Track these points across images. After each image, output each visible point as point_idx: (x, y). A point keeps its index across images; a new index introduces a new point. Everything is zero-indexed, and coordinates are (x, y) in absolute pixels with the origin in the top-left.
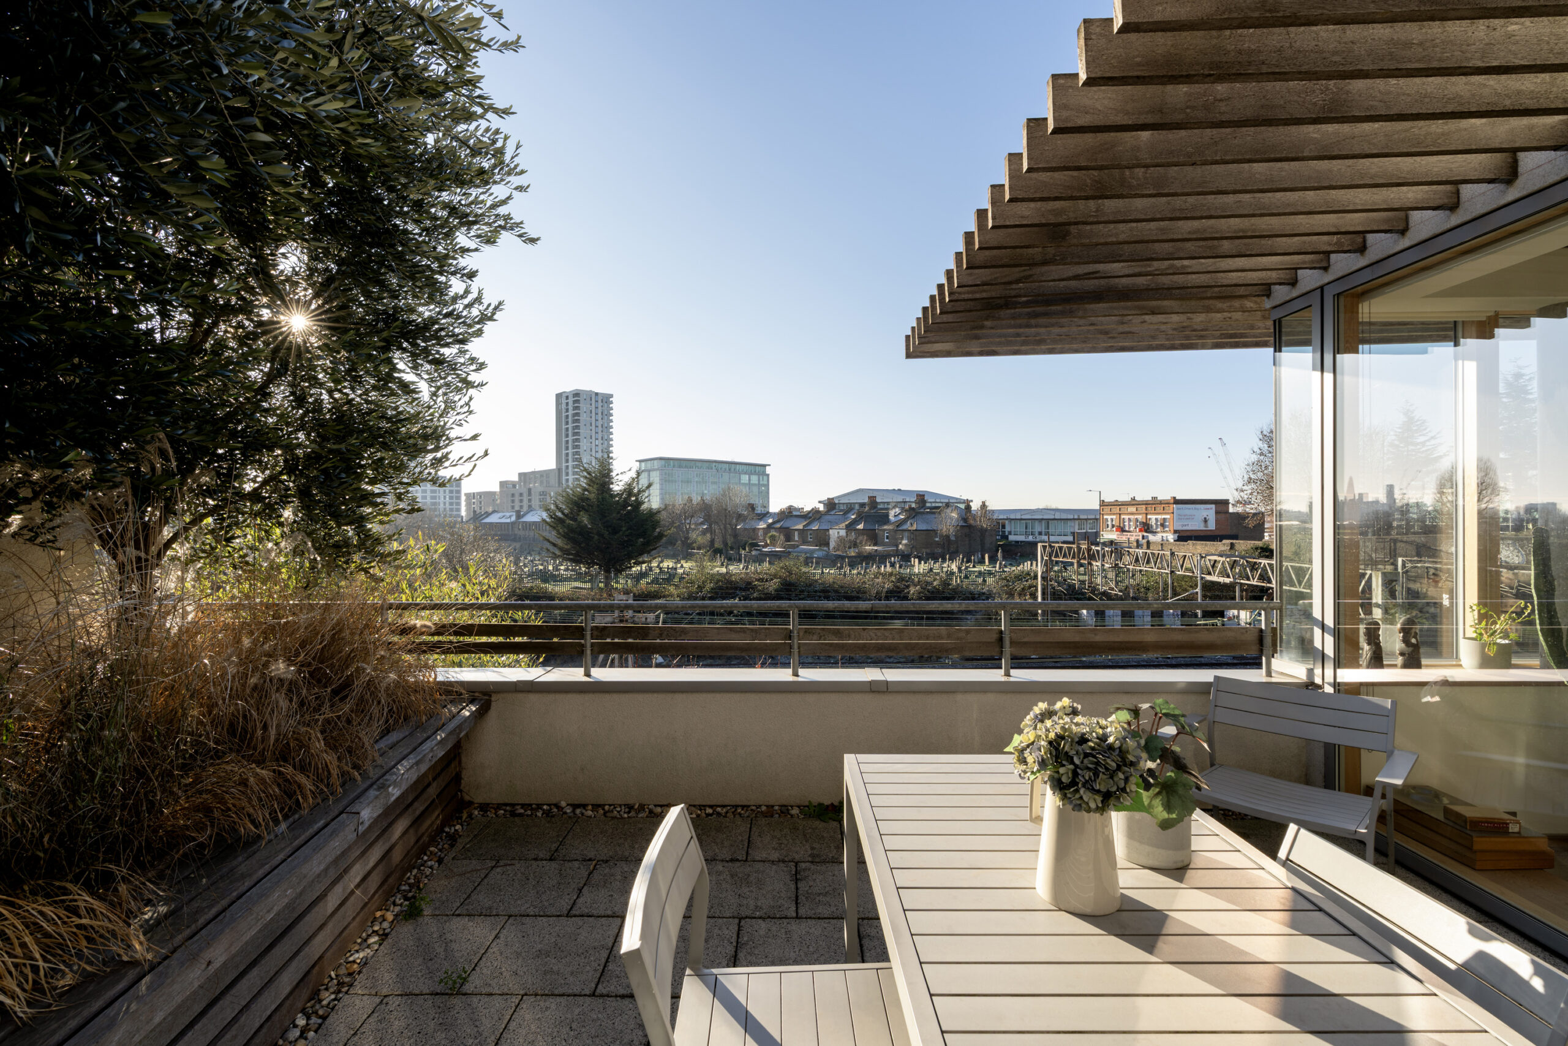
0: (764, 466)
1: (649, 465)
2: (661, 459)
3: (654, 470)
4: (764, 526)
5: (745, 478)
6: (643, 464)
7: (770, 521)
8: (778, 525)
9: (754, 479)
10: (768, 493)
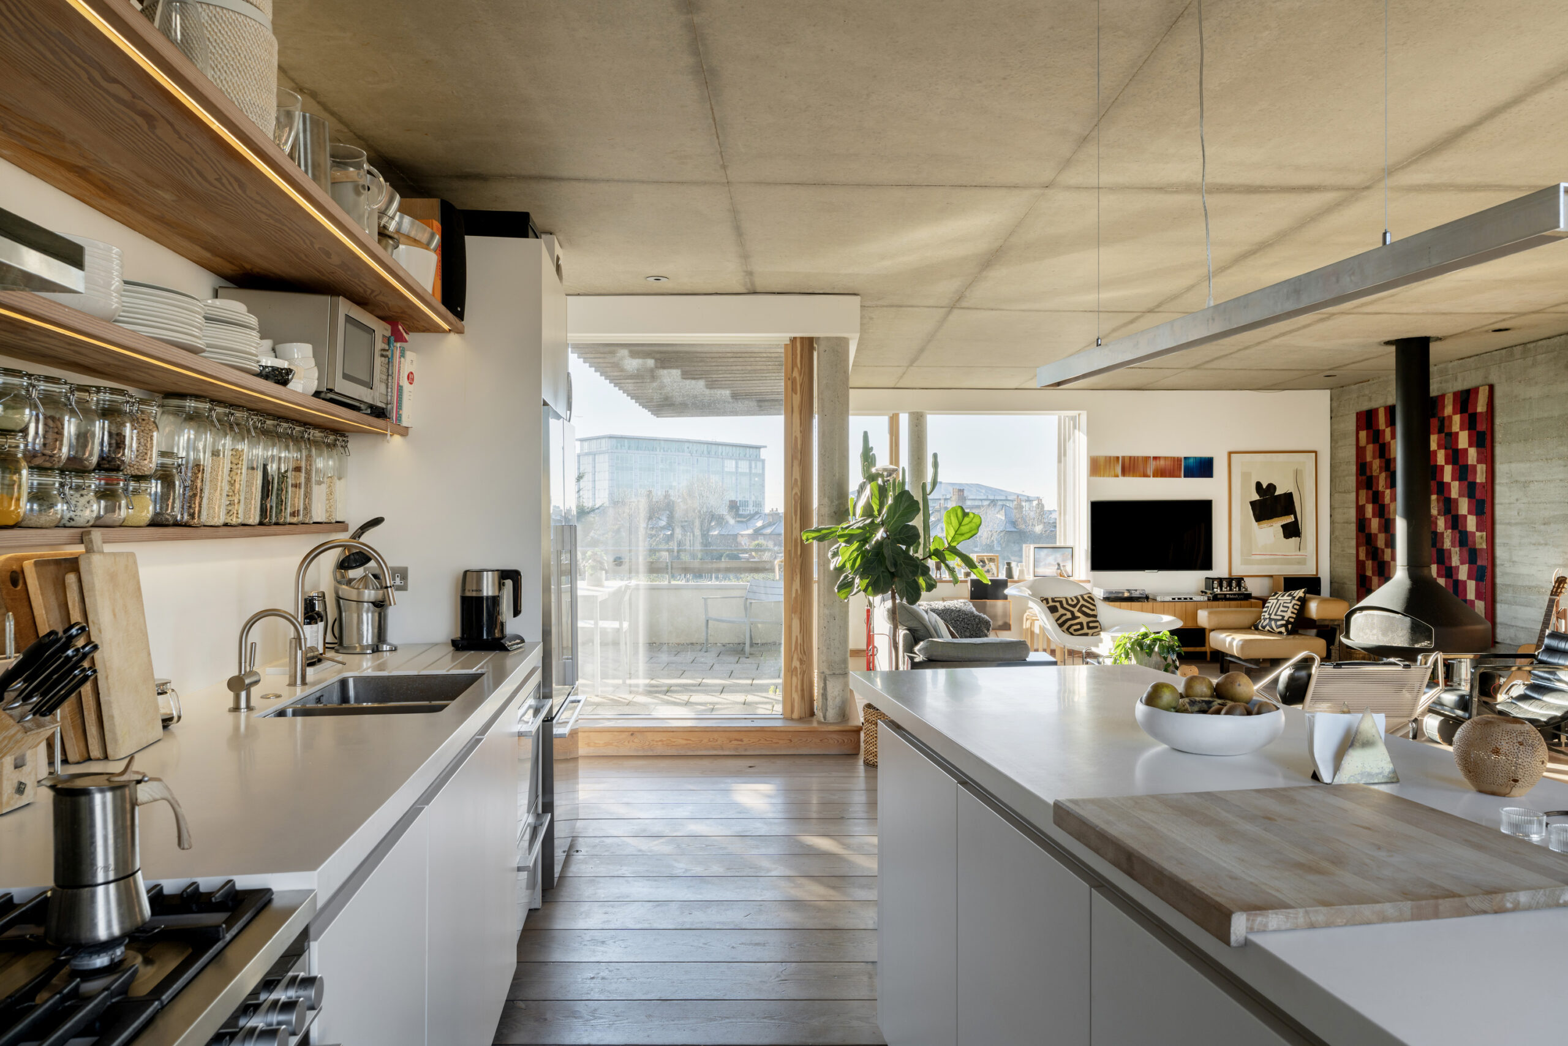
0: (758, 448)
1: (594, 446)
2: (611, 437)
3: (601, 453)
4: (750, 531)
5: (730, 465)
6: (586, 444)
7: (759, 524)
8: (768, 531)
9: (744, 466)
10: (763, 486)
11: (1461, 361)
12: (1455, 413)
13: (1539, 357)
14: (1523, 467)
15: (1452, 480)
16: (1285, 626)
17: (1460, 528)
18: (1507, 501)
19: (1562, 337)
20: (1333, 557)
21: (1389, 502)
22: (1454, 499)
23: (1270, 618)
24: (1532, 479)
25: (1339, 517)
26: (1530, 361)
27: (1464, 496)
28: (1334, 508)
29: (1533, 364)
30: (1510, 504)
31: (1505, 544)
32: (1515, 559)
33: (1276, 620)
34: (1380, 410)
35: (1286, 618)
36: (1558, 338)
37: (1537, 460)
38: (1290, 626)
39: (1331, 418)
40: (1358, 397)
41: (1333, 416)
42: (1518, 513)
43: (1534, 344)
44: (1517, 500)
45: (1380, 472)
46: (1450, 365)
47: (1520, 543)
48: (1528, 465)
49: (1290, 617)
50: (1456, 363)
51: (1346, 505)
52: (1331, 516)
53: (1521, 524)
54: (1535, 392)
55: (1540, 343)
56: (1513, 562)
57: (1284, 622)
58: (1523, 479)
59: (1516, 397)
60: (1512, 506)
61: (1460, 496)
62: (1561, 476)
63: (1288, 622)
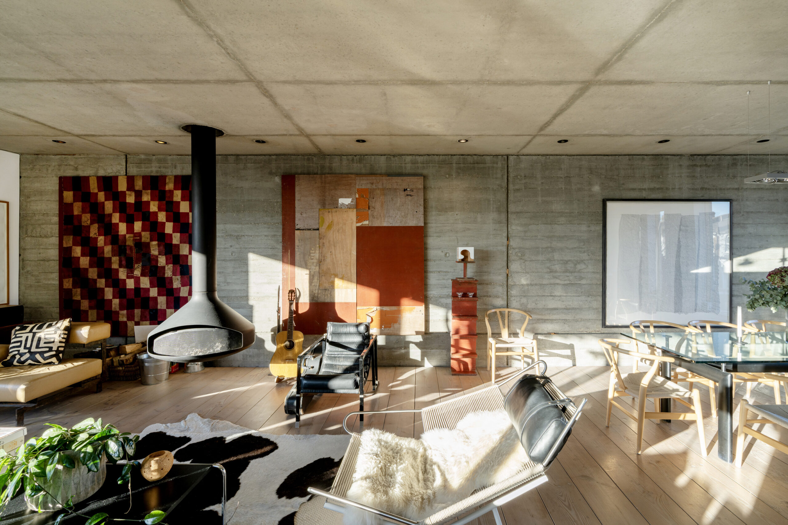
11: (179, 157)
12: (176, 188)
13: (249, 165)
14: (235, 227)
15: (174, 232)
16: (56, 356)
17: (181, 263)
18: (223, 247)
19: (267, 156)
20: (23, 288)
21: (103, 245)
22: (175, 245)
23: (30, 352)
24: (243, 234)
25: (31, 255)
26: (241, 166)
27: (185, 243)
28: (25, 249)
29: (244, 168)
30: (225, 248)
31: (220, 273)
32: (229, 281)
33: (42, 353)
34: (120, 178)
35: (55, 348)
36: (264, 156)
37: (248, 223)
38: (61, 355)
39: (20, 177)
40: (60, 165)
41: (22, 176)
42: (232, 254)
43: (245, 157)
44: (231, 246)
45: (92, 223)
46: (169, 157)
47: (233, 271)
48: (240, 226)
49: (58, 347)
50: (175, 157)
51: (42, 247)
52: (20, 255)
53: (235, 260)
54: (246, 185)
55: (249, 157)
56: (228, 283)
57: (54, 353)
58: (236, 234)
59: (230, 185)
60: (227, 250)
61: (181, 242)
62: (266, 234)
63: (58, 351)
